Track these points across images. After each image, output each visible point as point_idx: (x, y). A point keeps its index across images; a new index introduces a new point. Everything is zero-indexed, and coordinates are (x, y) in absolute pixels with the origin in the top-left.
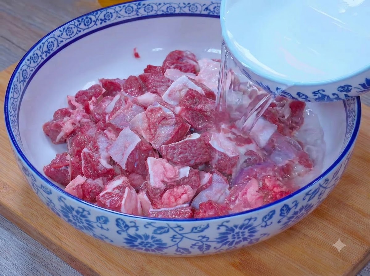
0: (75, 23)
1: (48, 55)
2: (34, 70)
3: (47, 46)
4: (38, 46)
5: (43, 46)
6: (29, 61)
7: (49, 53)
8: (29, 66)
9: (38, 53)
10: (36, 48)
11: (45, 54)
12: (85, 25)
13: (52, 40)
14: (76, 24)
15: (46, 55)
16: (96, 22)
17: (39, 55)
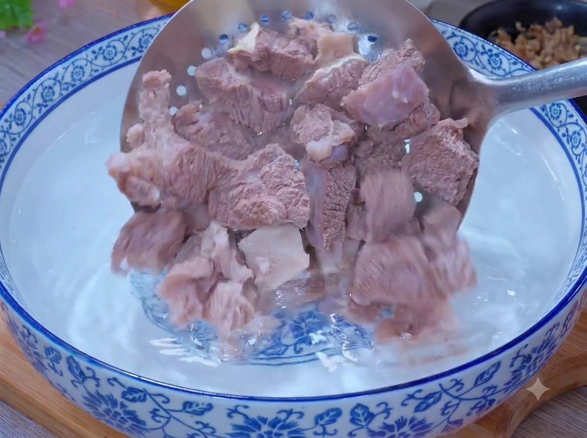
0: (87, 56)
1: (44, 110)
2: (18, 140)
3: (42, 94)
4: (25, 95)
5: (35, 95)
6: (8, 124)
7: (46, 106)
8: (8, 132)
9: (23, 108)
10: (21, 99)
11: (38, 108)
12: (105, 58)
13: (50, 83)
14: (89, 59)
15: (40, 110)
16: (124, 53)
17: (27, 112)
